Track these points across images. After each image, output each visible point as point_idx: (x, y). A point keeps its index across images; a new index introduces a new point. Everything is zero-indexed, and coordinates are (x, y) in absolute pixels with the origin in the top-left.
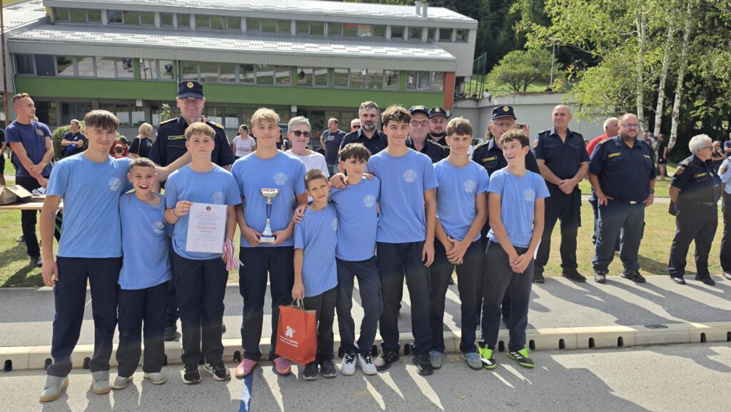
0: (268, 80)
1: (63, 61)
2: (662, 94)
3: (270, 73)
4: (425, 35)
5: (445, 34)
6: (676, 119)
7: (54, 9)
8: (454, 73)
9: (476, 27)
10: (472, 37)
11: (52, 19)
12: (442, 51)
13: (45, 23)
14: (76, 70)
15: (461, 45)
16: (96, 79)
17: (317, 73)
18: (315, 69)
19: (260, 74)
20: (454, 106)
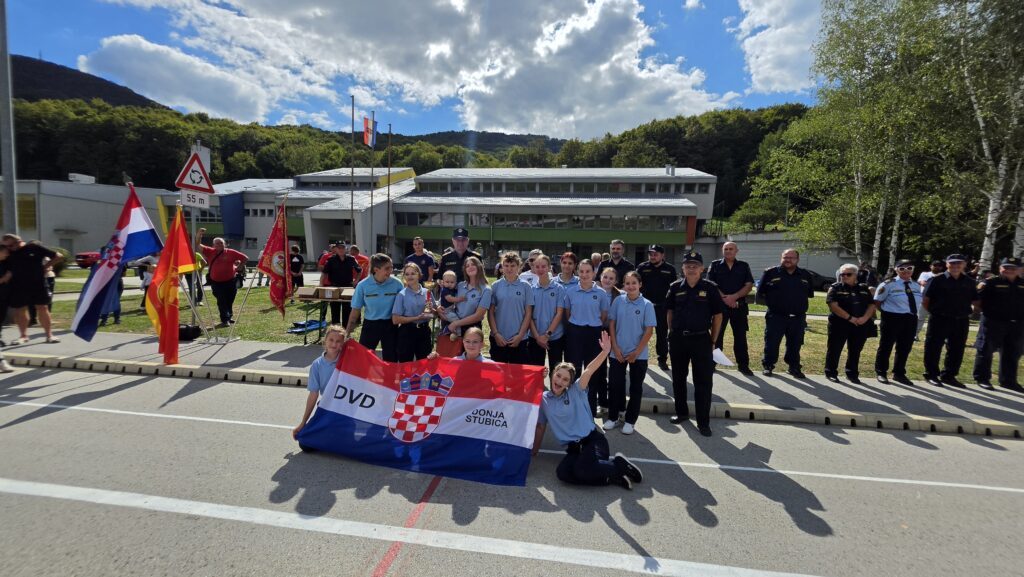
0: (552, 225)
1: (424, 216)
2: (879, 232)
3: (554, 220)
4: (672, 189)
5: (689, 187)
7: (420, 184)
8: (695, 217)
9: (715, 181)
10: (712, 189)
11: (419, 190)
12: (686, 200)
14: (430, 222)
16: (442, 227)
17: (588, 219)
18: (585, 216)
19: (546, 221)
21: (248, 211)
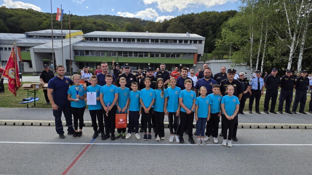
0: (142, 56)
1: (87, 52)
2: (258, 59)
3: (143, 54)
4: (189, 42)
5: (195, 41)
6: (262, 67)
7: (85, 38)
8: (197, 53)
9: (205, 39)
10: (204, 42)
11: (85, 40)
13: (83, 41)
14: (90, 54)
15: (200, 45)
17: (156, 54)
18: (155, 52)
20: (197, 63)
21: (2, 48)
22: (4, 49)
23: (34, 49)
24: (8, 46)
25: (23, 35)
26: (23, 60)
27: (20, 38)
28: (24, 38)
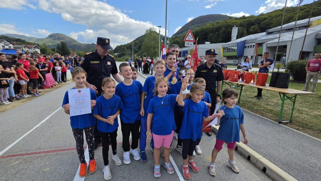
21: (246, 46)
22: (247, 47)
23: (267, 44)
24: (250, 45)
25: (264, 33)
26: (258, 55)
27: (261, 36)
28: (264, 35)
